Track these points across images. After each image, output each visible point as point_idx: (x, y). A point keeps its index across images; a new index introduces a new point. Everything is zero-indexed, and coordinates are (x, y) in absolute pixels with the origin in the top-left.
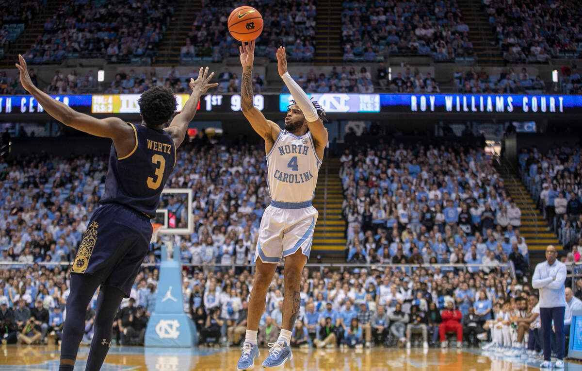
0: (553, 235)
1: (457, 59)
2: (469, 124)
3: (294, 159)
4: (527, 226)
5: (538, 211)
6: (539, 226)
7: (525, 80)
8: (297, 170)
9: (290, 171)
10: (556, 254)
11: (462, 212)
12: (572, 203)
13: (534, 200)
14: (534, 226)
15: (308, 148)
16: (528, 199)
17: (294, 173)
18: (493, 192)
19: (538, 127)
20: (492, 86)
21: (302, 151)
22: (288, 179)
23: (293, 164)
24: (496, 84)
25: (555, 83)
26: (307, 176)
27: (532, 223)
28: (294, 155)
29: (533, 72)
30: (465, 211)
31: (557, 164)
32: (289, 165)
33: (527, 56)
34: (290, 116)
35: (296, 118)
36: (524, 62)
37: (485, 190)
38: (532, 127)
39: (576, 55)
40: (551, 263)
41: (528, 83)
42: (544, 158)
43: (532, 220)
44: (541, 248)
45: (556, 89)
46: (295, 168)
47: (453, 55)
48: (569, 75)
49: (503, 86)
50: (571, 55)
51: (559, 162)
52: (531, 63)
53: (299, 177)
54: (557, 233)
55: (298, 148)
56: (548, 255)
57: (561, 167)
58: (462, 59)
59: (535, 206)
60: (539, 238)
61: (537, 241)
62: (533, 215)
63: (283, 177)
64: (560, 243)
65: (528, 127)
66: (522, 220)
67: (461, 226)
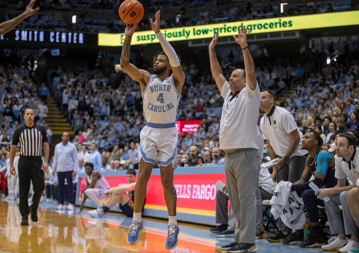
0: (68, 124)
1: (9, 5)
2: (15, 49)
3: (161, 95)
4: (51, 118)
5: (58, 109)
6: (59, 118)
7: (54, 21)
8: (164, 102)
9: (158, 104)
10: (69, 138)
11: (6, 108)
12: (81, 103)
13: (56, 101)
14: (55, 118)
15: (170, 86)
16: (52, 100)
17: (162, 105)
18: (29, 95)
19: (61, 52)
20: (31, 24)
21: (166, 89)
22: (157, 110)
23: (161, 98)
24: (34, 23)
25: (74, 24)
26: (170, 107)
27: (54, 116)
28: (161, 92)
29: (59, 16)
30: (8, 107)
31: (72, 77)
32: (158, 100)
33: (56, 5)
34: (157, 64)
35: (162, 65)
36: (53, 9)
37: (23, 94)
38: (57, 53)
39: (89, 6)
40: (65, 144)
41: (55, 23)
42: (64, 73)
43: (54, 114)
44: (60, 133)
45: (74, 28)
46: (162, 101)
47: (7, 3)
48: (83, 19)
49: (39, 24)
50: (86, 6)
51: (73, 76)
52: (59, 10)
53: (165, 108)
54: (71, 123)
55: (163, 87)
56: (64, 138)
57: (75, 80)
58: (12, 5)
59: (56, 105)
60: (59, 126)
61: (57, 128)
62: (55, 110)
63: (154, 108)
64: (72, 130)
65: (55, 52)
66: (48, 114)
67: (6, 117)
